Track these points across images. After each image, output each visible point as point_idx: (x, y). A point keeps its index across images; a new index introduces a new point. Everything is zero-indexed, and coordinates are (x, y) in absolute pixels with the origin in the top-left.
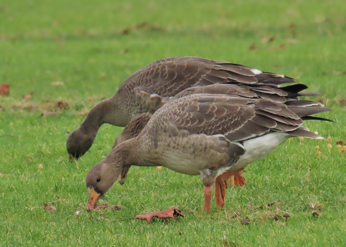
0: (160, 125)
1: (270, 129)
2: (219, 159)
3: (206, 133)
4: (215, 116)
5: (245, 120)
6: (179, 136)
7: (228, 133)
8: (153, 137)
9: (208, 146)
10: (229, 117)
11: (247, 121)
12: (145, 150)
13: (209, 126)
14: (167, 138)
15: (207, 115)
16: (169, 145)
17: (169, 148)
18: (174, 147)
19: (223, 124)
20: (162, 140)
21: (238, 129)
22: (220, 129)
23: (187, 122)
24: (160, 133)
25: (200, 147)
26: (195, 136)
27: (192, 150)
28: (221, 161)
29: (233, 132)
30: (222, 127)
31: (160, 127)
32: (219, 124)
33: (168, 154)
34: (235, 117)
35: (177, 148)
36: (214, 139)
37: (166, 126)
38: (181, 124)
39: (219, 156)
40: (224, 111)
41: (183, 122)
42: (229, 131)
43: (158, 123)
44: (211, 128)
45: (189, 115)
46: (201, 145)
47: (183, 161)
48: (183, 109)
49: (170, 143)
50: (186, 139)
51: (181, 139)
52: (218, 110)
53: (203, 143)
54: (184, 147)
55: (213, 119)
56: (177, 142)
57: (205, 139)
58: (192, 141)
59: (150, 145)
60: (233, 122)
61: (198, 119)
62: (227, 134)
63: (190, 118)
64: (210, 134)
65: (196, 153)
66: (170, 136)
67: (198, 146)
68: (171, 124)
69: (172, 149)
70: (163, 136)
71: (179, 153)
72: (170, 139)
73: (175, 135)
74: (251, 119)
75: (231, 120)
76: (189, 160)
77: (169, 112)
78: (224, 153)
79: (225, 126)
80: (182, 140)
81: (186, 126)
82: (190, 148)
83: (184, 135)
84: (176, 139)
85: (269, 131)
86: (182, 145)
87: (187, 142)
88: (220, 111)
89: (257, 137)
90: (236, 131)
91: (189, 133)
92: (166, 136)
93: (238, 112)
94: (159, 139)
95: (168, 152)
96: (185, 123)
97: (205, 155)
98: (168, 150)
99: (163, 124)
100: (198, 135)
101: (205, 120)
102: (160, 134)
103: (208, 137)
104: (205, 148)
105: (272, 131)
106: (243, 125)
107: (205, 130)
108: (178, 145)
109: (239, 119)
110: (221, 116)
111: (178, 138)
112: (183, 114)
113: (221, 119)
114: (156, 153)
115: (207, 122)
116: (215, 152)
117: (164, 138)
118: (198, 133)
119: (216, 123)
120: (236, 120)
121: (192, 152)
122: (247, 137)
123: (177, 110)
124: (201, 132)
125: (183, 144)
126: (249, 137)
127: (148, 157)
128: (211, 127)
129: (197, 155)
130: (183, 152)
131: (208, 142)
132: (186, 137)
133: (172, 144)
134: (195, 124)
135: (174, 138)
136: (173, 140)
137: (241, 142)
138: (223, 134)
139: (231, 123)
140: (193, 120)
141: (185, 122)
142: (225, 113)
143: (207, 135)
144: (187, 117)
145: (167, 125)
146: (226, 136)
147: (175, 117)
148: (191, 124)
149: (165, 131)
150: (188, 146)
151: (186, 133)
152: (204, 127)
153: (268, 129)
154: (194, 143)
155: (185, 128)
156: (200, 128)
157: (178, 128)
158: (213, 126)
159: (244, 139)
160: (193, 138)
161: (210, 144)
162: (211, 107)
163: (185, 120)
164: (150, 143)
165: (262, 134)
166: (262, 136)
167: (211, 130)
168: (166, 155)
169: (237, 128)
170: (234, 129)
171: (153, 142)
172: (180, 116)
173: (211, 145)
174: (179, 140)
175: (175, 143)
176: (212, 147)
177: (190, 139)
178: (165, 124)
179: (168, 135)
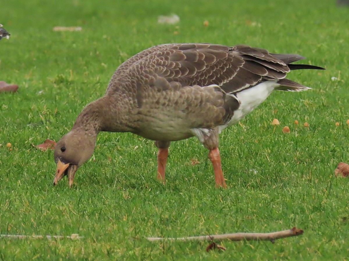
0: (143, 79)
1: (262, 78)
2: (215, 115)
3: (200, 84)
4: (206, 64)
5: (237, 68)
6: (171, 90)
7: (223, 83)
8: (135, 94)
9: (204, 99)
10: (220, 65)
11: (239, 69)
12: (123, 110)
13: (202, 76)
14: (155, 94)
15: (196, 63)
16: (158, 103)
17: (157, 106)
18: (164, 104)
19: (216, 73)
20: (149, 96)
21: (232, 78)
22: (214, 79)
23: (177, 73)
24: (145, 88)
25: (196, 102)
26: (188, 88)
27: (185, 105)
28: (217, 117)
29: (228, 82)
30: (215, 77)
31: (143, 82)
32: (212, 73)
33: (156, 113)
34: (226, 65)
35: (168, 105)
36: (210, 91)
37: (152, 79)
38: (170, 75)
39: (216, 110)
40: (213, 58)
41: (172, 73)
42: (224, 82)
43: (139, 77)
44: (205, 78)
45: (177, 65)
46: (196, 99)
47: (172, 120)
48: (167, 59)
49: (159, 99)
50: (178, 93)
51: (172, 93)
52: (206, 57)
53: (199, 96)
54: (176, 103)
55: (205, 68)
56: (168, 97)
57: (200, 91)
58: (186, 95)
59: (131, 104)
60: (225, 70)
61: (188, 68)
62: (222, 85)
63: (179, 68)
64: (204, 85)
65: (190, 109)
66: (159, 91)
67: (193, 100)
68: (158, 76)
69: (161, 106)
70: (150, 91)
71: (169, 111)
72: (159, 94)
73: (165, 88)
74: (242, 66)
75: (223, 68)
76: (180, 119)
77: (151, 63)
78: (221, 107)
79: (218, 75)
80: (174, 94)
81: (176, 78)
82: (183, 103)
83: (176, 88)
84: (167, 94)
85: (261, 79)
86: (174, 100)
87: (181, 97)
88: (209, 59)
89: (251, 87)
90: (230, 80)
91: (181, 85)
92: (153, 91)
93: (227, 59)
94: (144, 95)
95: (155, 110)
96: (175, 74)
97: (201, 111)
98: (156, 108)
99: (147, 77)
100: (191, 87)
101: (196, 69)
102: (145, 90)
103: (202, 88)
104: (201, 102)
105: (265, 80)
106: (235, 74)
107: (198, 81)
108: (169, 101)
109: (231, 67)
110: (211, 64)
111: (169, 92)
112: (169, 64)
113: (212, 68)
114: (139, 113)
115: (199, 71)
116: (211, 106)
117: (151, 93)
118: (191, 85)
119: (208, 71)
120: (227, 68)
121: (185, 108)
122: (241, 87)
123: (160, 60)
124: (194, 84)
125: (176, 98)
126: (243, 88)
127: (126, 120)
128: (204, 76)
129: (191, 111)
130: (175, 109)
131: (204, 94)
132: (178, 90)
133: (162, 101)
134: (186, 74)
135: (164, 93)
136: (163, 95)
137: (235, 94)
138: (218, 84)
139: (224, 71)
140: (183, 70)
141: (174, 72)
142: (215, 60)
143: (201, 86)
144: (175, 67)
145: (153, 77)
146: (221, 87)
147: (160, 68)
148: (182, 75)
149: (152, 85)
150: (181, 100)
151: (179, 85)
152: (197, 78)
153: (260, 77)
154: (188, 98)
155: (176, 80)
156: (192, 79)
157: (168, 81)
158: (206, 76)
159: (238, 90)
160: (187, 91)
161: (206, 96)
162: (198, 54)
163: (174, 71)
164: (132, 102)
165: (255, 83)
166: (255, 85)
167: (205, 81)
168: (152, 115)
169: (230, 77)
170: (228, 78)
171: (136, 100)
172: (166, 66)
173: (207, 98)
174: (171, 94)
175: (165, 98)
176: (208, 100)
177: (183, 93)
178: (150, 76)
179: (156, 89)
